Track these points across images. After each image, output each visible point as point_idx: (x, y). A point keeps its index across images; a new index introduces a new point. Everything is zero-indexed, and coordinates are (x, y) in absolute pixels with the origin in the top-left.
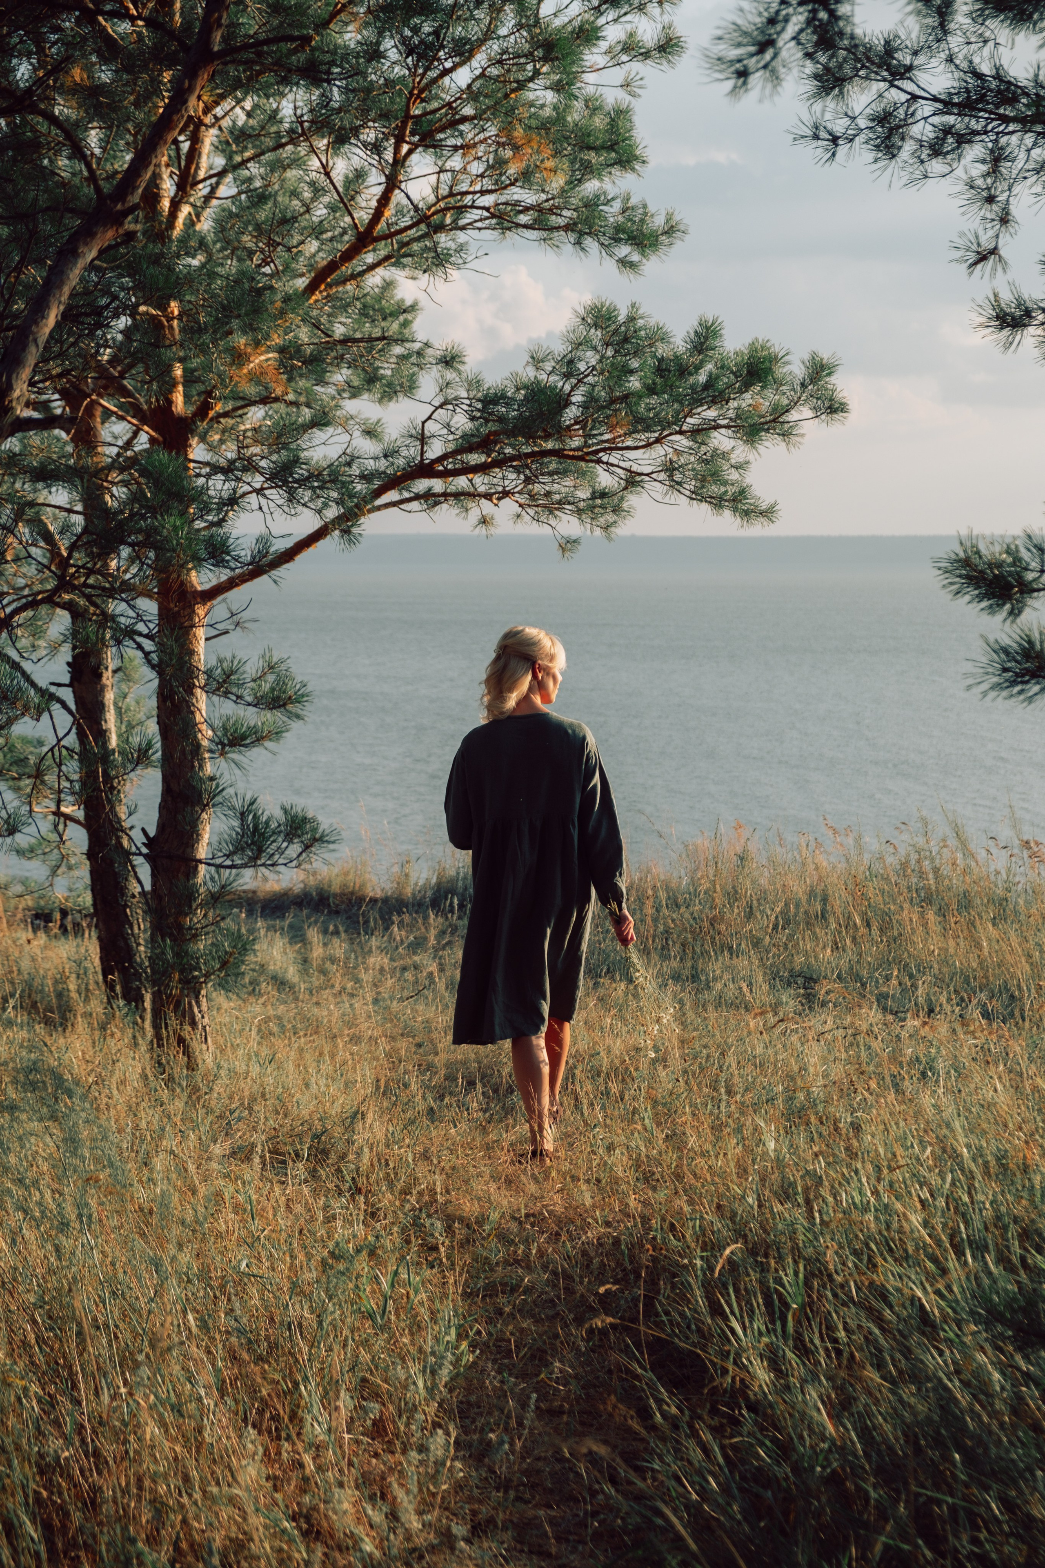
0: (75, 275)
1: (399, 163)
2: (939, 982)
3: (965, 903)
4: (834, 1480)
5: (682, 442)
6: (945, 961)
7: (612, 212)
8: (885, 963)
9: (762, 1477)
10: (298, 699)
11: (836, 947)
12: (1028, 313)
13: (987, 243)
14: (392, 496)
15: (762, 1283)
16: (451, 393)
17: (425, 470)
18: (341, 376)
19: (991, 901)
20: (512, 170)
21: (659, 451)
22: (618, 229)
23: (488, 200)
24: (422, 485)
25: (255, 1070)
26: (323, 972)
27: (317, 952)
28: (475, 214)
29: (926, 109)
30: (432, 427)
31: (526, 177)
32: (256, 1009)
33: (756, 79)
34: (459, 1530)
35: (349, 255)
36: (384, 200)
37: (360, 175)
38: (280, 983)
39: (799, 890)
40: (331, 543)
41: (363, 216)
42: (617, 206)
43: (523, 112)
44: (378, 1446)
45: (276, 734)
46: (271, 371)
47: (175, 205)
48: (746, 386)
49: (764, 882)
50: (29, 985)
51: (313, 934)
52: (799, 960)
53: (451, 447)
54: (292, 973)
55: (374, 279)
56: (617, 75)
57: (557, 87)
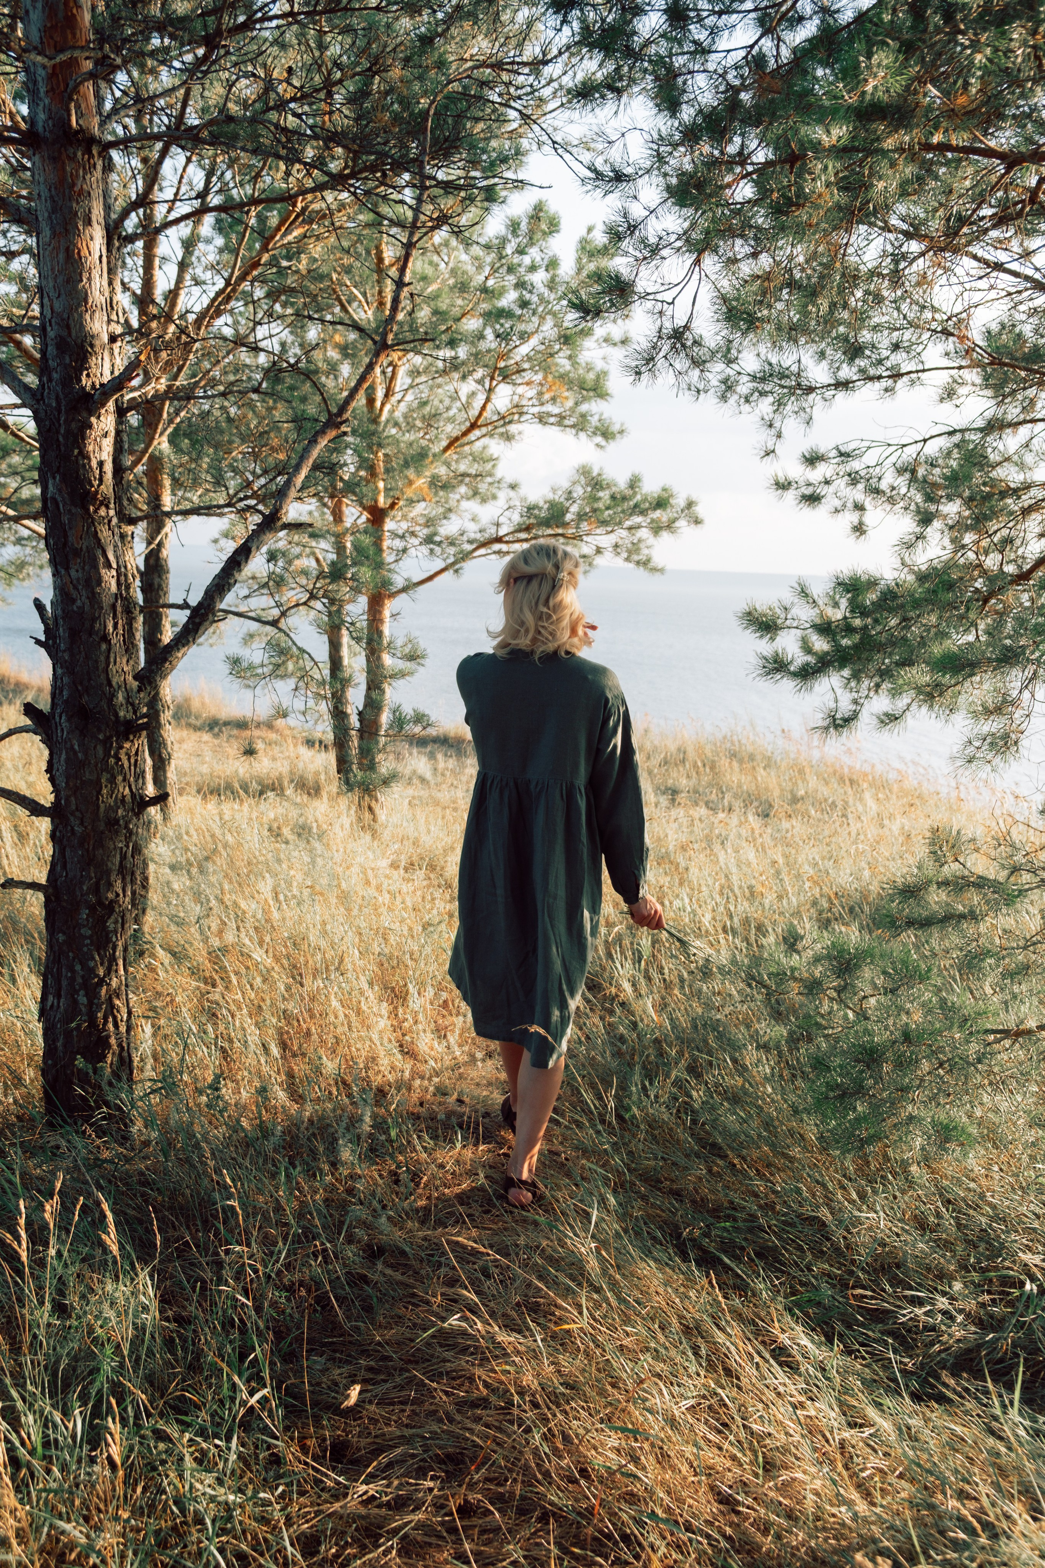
0: (315, 453)
1: (491, 390)
2: (736, 796)
3: (752, 757)
4: (657, 1041)
5: (624, 533)
6: (740, 786)
7: (594, 421)
8: (710, 785)
9: (622, 1039)
10: (423, 657)
11: (688, 777)
12: (790, 483)
13: (770, 447)
14: (482, 551)
15: (632, 943)
16: (512, 503)
17: (499, 540)
18: (463, 489)
19: (764, 757)
20: (547, 396)
21: (612, 536)
22: (597, 428)
23: (535, 410)
24: (497, 547)
25: (405, 824)
26: (443, 775)
27: (441, 765)
28: (529, 417)
29: (745, 379)
30: (502, 520)
31: (554, 399)
32: (410, 791)
33: (645, 377)
34: (479, 1055)
35: (465, 434)
36: (484, 408)
37: (473, 394)
38: (423, 780)
39: (673, 748)
40: (448, 575)
41: (474, 412)
42: (596, 418)
43: (553, 369)
44: (444, 1012)
45: (411, 673)
46: (426, 490)
47: (383, 404)
48: (655, 509)
49: (656, 742)
50: (301, 777)
51: (440, 756)
52: (670, 781)
53: (511, 529)
54: (428, 775)
55: (478, 445)
56: (600, 353)
57: (570, 358)
